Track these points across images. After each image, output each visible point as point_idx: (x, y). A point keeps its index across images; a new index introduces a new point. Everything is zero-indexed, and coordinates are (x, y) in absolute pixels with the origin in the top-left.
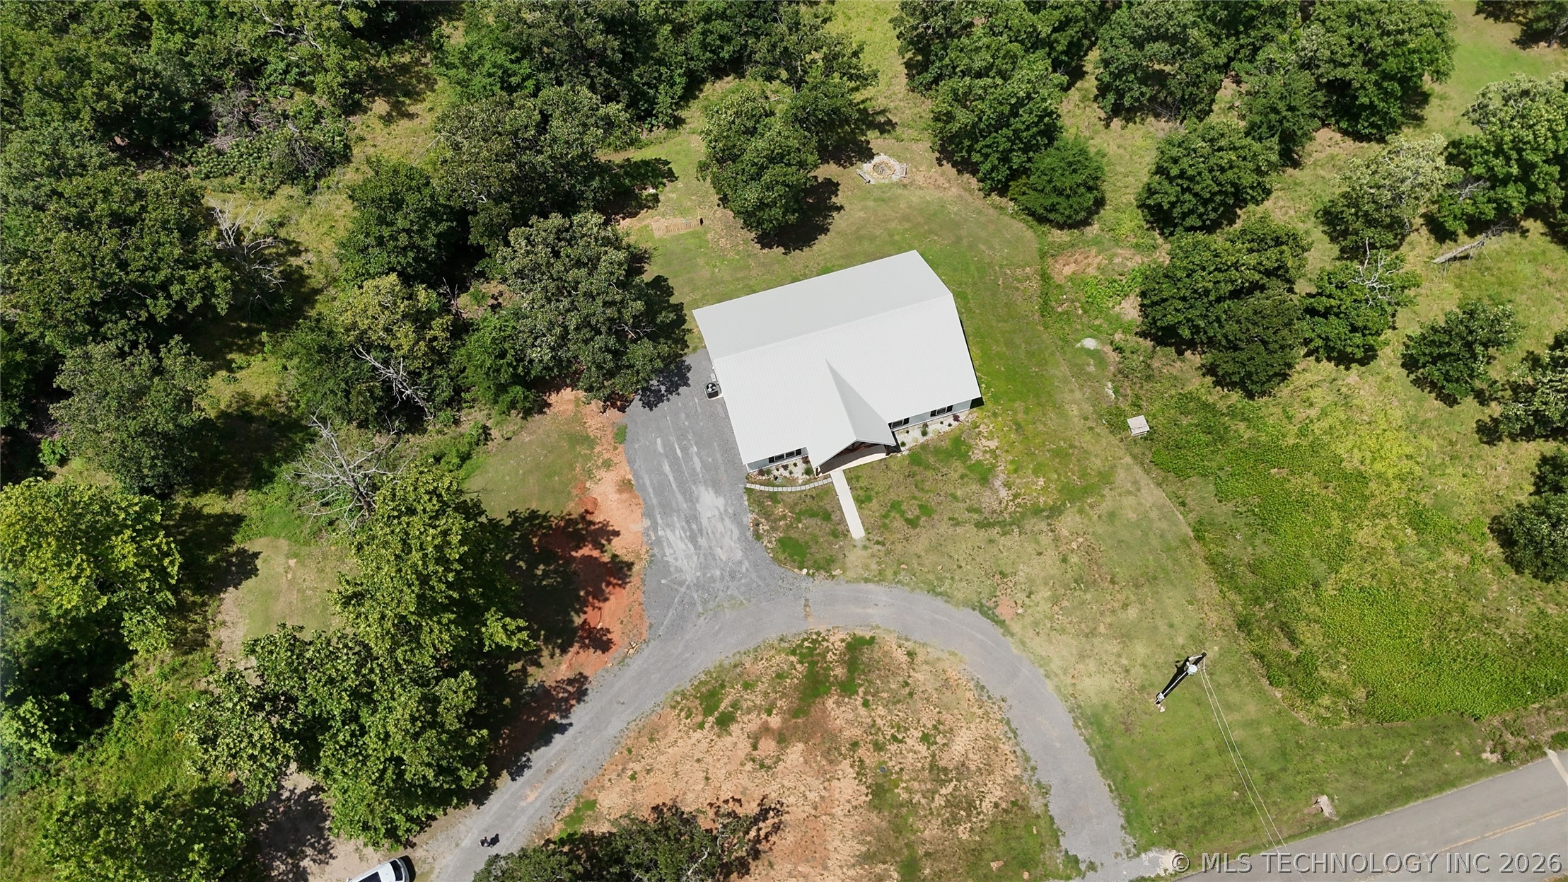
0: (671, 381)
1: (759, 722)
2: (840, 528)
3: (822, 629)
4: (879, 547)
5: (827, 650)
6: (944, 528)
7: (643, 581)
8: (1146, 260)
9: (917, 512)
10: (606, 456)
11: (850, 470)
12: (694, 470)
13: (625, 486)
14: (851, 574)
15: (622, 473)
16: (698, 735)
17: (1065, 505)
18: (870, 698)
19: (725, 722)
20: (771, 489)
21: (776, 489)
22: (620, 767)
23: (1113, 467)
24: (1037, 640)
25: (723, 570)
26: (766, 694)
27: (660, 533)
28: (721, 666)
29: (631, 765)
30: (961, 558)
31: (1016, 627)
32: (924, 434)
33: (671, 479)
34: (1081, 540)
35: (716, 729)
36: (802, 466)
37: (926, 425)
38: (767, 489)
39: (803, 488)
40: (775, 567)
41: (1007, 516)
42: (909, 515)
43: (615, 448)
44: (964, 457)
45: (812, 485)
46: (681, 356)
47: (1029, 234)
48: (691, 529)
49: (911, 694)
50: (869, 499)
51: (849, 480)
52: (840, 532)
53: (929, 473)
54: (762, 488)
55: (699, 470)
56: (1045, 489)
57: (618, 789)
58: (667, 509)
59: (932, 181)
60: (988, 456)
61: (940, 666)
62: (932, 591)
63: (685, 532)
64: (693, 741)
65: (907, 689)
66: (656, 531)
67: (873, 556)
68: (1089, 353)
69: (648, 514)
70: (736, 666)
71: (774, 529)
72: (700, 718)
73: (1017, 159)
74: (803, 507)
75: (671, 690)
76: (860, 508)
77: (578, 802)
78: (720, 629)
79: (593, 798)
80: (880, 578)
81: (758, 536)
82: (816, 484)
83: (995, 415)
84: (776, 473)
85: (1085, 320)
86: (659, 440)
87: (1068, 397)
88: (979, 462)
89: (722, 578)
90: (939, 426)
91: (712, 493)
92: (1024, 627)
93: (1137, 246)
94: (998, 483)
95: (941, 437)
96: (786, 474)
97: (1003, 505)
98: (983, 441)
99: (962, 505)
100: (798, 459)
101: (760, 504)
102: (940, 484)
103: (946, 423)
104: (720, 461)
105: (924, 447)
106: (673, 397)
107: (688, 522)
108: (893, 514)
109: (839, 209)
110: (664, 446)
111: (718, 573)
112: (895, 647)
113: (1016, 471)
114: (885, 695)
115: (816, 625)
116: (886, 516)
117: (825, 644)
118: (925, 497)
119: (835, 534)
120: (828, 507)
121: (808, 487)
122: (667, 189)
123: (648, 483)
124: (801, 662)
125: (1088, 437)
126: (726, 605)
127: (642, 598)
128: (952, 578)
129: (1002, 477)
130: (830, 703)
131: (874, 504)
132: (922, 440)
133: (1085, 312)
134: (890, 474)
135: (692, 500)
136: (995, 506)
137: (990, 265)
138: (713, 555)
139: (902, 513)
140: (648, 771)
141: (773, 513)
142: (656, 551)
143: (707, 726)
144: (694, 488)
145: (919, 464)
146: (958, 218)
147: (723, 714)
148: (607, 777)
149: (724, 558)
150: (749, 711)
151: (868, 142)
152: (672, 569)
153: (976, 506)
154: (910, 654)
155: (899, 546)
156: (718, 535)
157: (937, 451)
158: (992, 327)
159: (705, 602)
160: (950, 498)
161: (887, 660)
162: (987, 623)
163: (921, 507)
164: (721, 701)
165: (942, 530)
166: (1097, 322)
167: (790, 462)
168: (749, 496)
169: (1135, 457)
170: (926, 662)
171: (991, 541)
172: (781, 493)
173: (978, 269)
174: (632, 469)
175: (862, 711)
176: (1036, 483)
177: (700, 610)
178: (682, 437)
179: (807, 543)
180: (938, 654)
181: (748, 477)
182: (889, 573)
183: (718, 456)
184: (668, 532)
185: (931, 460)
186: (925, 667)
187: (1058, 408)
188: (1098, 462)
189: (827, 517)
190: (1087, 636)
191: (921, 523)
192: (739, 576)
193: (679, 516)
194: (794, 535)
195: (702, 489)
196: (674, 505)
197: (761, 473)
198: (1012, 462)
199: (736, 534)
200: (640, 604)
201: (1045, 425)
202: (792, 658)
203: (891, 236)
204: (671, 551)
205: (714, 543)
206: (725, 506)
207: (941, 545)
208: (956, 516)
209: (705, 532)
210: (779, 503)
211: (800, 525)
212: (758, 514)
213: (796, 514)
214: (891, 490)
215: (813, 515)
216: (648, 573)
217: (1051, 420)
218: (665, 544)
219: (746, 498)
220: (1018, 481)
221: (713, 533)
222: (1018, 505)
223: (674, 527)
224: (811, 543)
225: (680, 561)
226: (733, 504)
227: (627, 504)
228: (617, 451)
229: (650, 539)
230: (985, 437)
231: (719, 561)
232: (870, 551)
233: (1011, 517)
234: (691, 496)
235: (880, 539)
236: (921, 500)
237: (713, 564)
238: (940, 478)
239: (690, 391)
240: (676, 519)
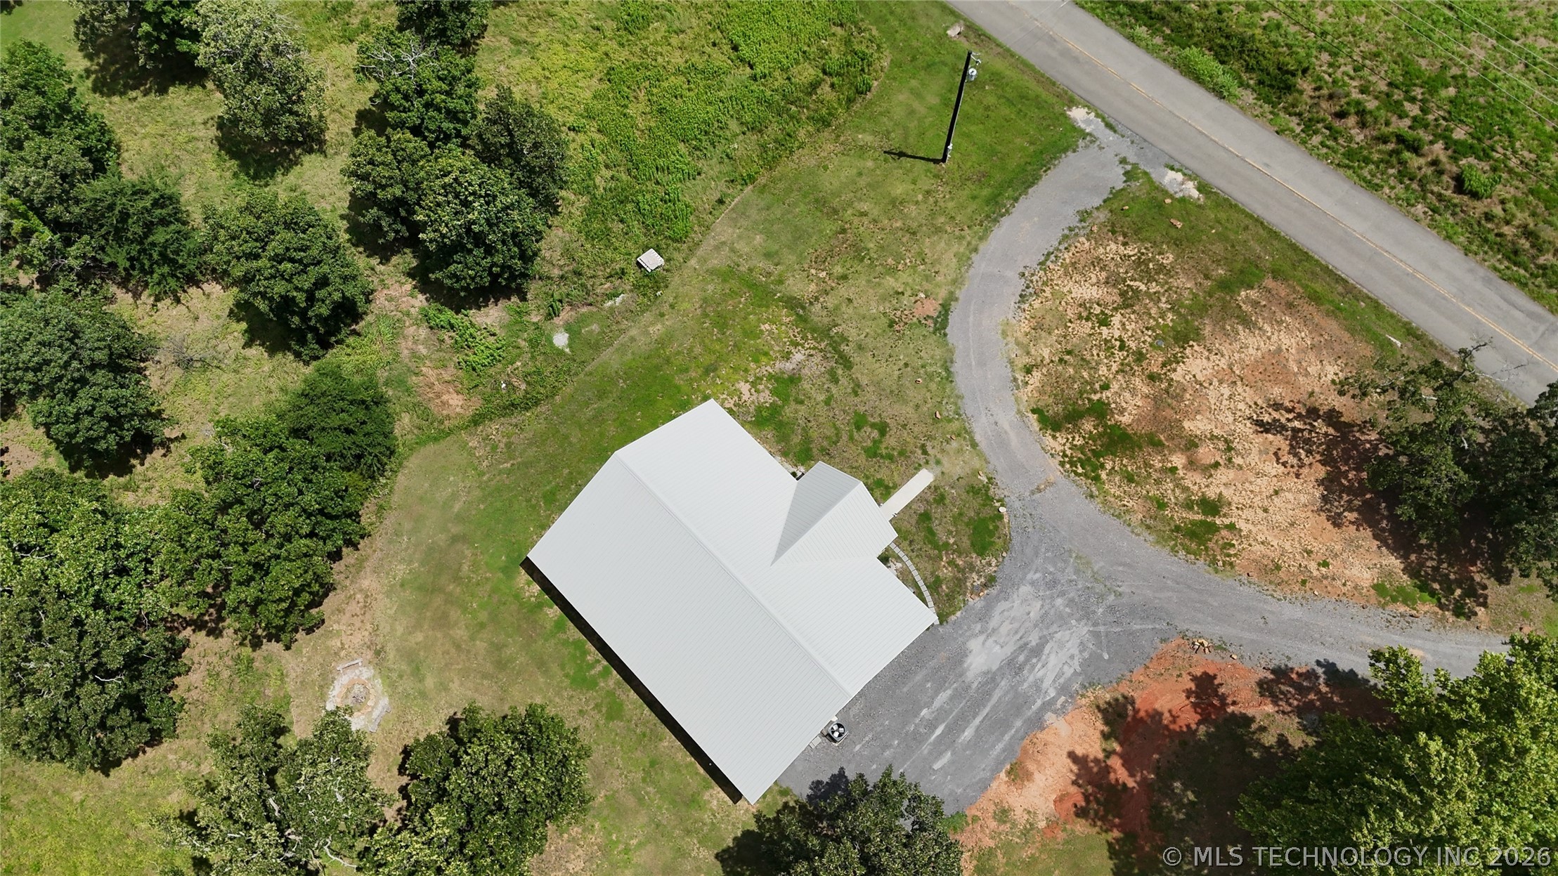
1: (1190, 474)
2: (930, 497)
3: (1054, 463)
4: (929, 449)
5: (1073, 447)
6: (870, 395)
9: (867, 429)
10: (993, 824)
12: (951, 698)
13: (1019, 774)
14: (977, 463)
15: (1004, 788)
16: (1241, 524)
17: (780, 299)
18: (1097, 386)
19: (1212, 507)
22: (1325, 582)
23: (710, 272)
24: (943, 270)
25: (1052, 598)
26: (1157, 482)
27: (1052, 693)
28: (1158, 542)
29: (1315, 573)
30: (896, 368)
31: (943, 293)
33: (977, 721)
34: (813, 271)
35: (1225, 510)
39: (905, 559)
40: (1016, 540)
41: (823, 344)
42: (875, 434)
43: (975, 819)
44: (775, 410)
45: (897, 551)
47: (410, 464)
48: (1027, 660)
49: (1069, 353)
52: (936, 495)
53: (814, 434)
55: (949, 692)
56: (771, 321)
57: (1347, 572)
58: (1018, 703)
59: (356, 620)
61: (1025, 340)
62: (949, 377)
63: (1033, 667)
64: (1251, 527)
65: (1067, 358)
66: (1054, 700)
67: (943, 451)
68: (574, 336)
69: (1037, 723)
70: (1148, 527)
71: (972, 568)
72: (1224, 533)
74: (928, 548)
75: (1217, 577)
76: (896, 487)
77: (1386, 604)
78: (1121, 564)
79: (1372, 592)
80: (965, 433)
81: (990, 581)
86: (936, 766)
87: (642, 340)
88: (774, 392)
89: (1062, 594)
91: (969, 660)
92: (938, 286)
94: (789, 366)
97: (812, 352)
98: (744, 398)
99: (834, 390)
101: (950, 597)
102: (821, 420)
104: (924, 672)
105: (784, 454)
107: (1021, 668)
108: (884, 452)
110: (940, 754)
111: (1059, 602)
112: (1030, 388)
113: (765, 354)
114: (1085, 374)
115: (1054, 470)
116: (890, 457)
117: (1069, 452)
118: (844, 429)
119: (941, 499)
120: (913, 521)
121: (901, 554)
123: (999, 747)
124: (1102, 466)
125: (686, 305)
126: (1089, 573)
127: (1139, 669)
128: (923, 367)
129: (779, 365)
130: (1126, 419)
135: (990, 680)
136: (818, 358)
137: (483, 487)
138: (1043, 617)
139: (877, 442)
140: (1309, 552)
141: (955, 577)
142: (1076, 686)
143: (1227, 521)
144: (974, 686)
145: (809, 450)
146: (417, 557)
147: (1204, 513)
148: (1344, 589)
149: (1038, 604)
150: (1186, 489)
152: (1086, 655)
153: (828, 377)
154: (1028, 370)
155: (917, 430)
156: (1016, 625)
157: (783, 439)
159: (1102, 597)
160: (833, 405)
161: (1048, 389)
162: (952, 318)
163: (859, 428)
164: (1193, 523)
165: (874, 398)
166: (525, 344)
168: (948, 615)
169: (687, 257)
170: (1028, 353)
171: (860, 348)
173: (499, 498)
174: (993, 778)
175: (1115, 387)
176: (771, 332)
177: (1112, 597)
178: (918, 738)
179: (967, 525)
180: (1012, 345)
182: (956, 425)
183: (918, 678)
184: (1046, 684)
185: (796, 439)
186: (1033, 352)
187: (662, 343)
188: (710, 288)
189: (925, 517)
190: (914, 233)
191: (877, 420)
192: (1049, 577)
193: (1021, 683)
194: (966, 542)
195: (970, 675)
196: (1011, 695)
198: (756, 361)
199: (1002, 606)
200: (1147, 667)
201: (691, 348)
202: (1104, 475)
203: (482, 626)
204: (1066, 667)
205: (1027, 624)
206: (976, 636)
207: (892, 392)
208: (849, 390)
209: (1021, 642)
210: (938, 577)
211: (952, 541)
212: (965, 595)
213: (940, 551)
214: (855, 464)
215: (931, 532)
216: (1107, 680)
217: (681, 345)
218: (1062, 680)
219: (953, 618)
220: (777, 348)
221: (1016, 632)
222: (805, 338)
223: (1036, 682)
224: (966, 519)
225: (1072, 651)
226: (969, 628)
227: (1040, 757)
228: (979, 814)
229: (1066, 701)
230: (740, 398)
231: (1046, 607)
232: (939, 456)
233: (822, 340)
234: (987, 683)
235: (920, 452)
236: (850, 431)
237: (1052, 612)
238: (813, 423)
239: (849, 762)
240: (1026, 685)
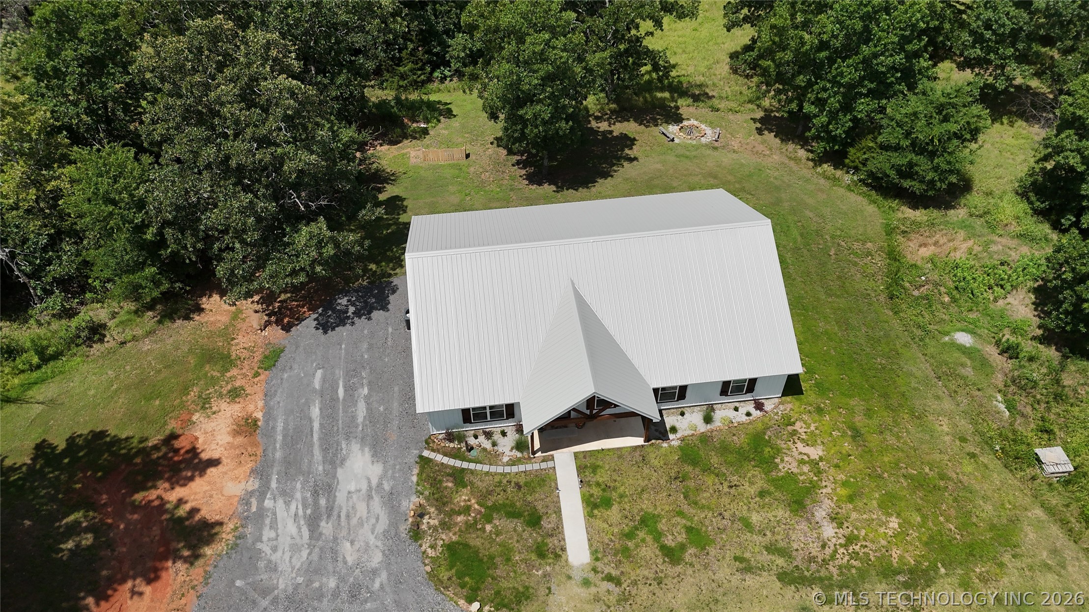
0: (366, 302)
2: (552, 542)
4: (611, 586)
6: (725, 572)
7: (207, 576)
8: (1037, 254)
9: (682, 538)
10: (238, 384)
11: (585, 454)
12: (354, 418)
13: (246, 427)
15: (251, 408)
20: (458, 463)
21: (465, 465)
23: (1014, 521)
25: (342, 579)
27: (268, 503)
32: (708, 419)
33: (316, 425)
36: (512, 437)
37: (711, 408)
38: (452, 462)
39: (507, 469)
40: (430, 593)
41: (835, 571)
42: (669, 541)
43: (257, 375)
44: (768, 464)
45: (522, 468)
46: (390, 275)
47: (871, 209)
48: (316, 503)
50: (607, 503)
51: (581, 469)
52: (550, 550)
53: (710, 480)
54: (445, 460)
55: (360, 420)
56: (900, 535)
58: (293, 469)
59: (749, 147)
60: (806, 469)
63: (305, 507)
66: (261, 500)
67: (597, 599)
68: (962, 349)
69: (261, 473)
71: (445, 526)
73: (863, 107)
74: (500, 499)
76: (590, 515)
81: (416, 534)
82: (529, 467)
83: (820, 410)
84: (472, 441)
85: (954, 309)
86: (319, 373)
87: (933, 405)
88: (790, 475)
89: (336, 594)
90: (731, 414)
91: (368, 455)
93: (1020, 236)
94: (820, 514)
95: (732, 428)
96: (487, 444)
97: (828, 551)
98: (800, 445)
99: (758, 539)
100: (508, 425)
101: (435, 483)
102: (725, 500)
103: (743, 410)
104: (395, 412)
105: (705, 439)
106: (361, 322)
107: (315, 494)
108: (641, 534)
109: (631, 160)
110: (324, 380)
111: (332, 583)
113: (851, 499)
116: (630, 536)
118: (698, 515)
119: (541, 552)
120: (540, 506)
121: (515, 469)
122: (440, 126)
123: (280, 426)
125: (968, 469)
129: (827, 504)
131: (614, 513)
132: (703, 428)
133: (954, 300)
134: (646, 471)
135: (334, 461)
136: (815, 549)
137: (819, 233)
138: (334, 552)
139: (658, 536)
141: (451, 502)
142: (249, 530)
144: (344, 444)
145: (695, 463)
146: (777, 183)
149: (350, 560)
151: (677, 108)
152: (261, 564)
153: (781, 544)
155: (645, 590)
156: (354, 521)
157: (724, 449)
158: (818, 299)
160: (738, 525)
163: (689, 530)
165: (720, 575)
166: (972, 316)
167: (496, 427)
168: (422, 468)
169: (1050, 511)
172: (472, 472)
173: (802, 235)
174: (266, 404)
176: (885, 524)
178: (352, 373)
179: (491, 558)
181: (429, 442)
183: (395, 405)
184: (280, 503)
185: (715, 460)
187: (918, 417)
188: (989, 507)
189: (534, 521)
191: (687, 557)
192: (364, 595)
193: (305, 482)
194: (475, 541)
195: (355, 447)
196: (305, 467)
197: (450, 437)
198: (845, 484)
199: (383, 524)
201: (898, 438)
204: (272, 534)
205: (344, 533)
206: (381, 478)
207: (717, 601)
208: (747, 555)
209: (335, 513)
210: (465, 486)
211: (488, 528)
212: (427, 499)
213: (487, 508)
214: (645, 496)
215: (513, 514)
216: (221, 564)
217: (908, 432)
218: (267, 521)
219: (416, 471)
220: (854, 515)
221: (348, 516)
222: (855, 555)
223: (292, 497)
224: (498, 560)
225: (279, 553)
226: (393, 478)
227: (237, 452)
228: (257, 379)
229: (248, 510)
230: (803, 441)
231: (340, 564)
232: (593, 590)
233: (841, 574)
234: (335, 455)
235: (614, 573)
236: (690, 519)
237: (330, 567)
238: (726, 490)
239: (387, 319)
240: (299, 486)
